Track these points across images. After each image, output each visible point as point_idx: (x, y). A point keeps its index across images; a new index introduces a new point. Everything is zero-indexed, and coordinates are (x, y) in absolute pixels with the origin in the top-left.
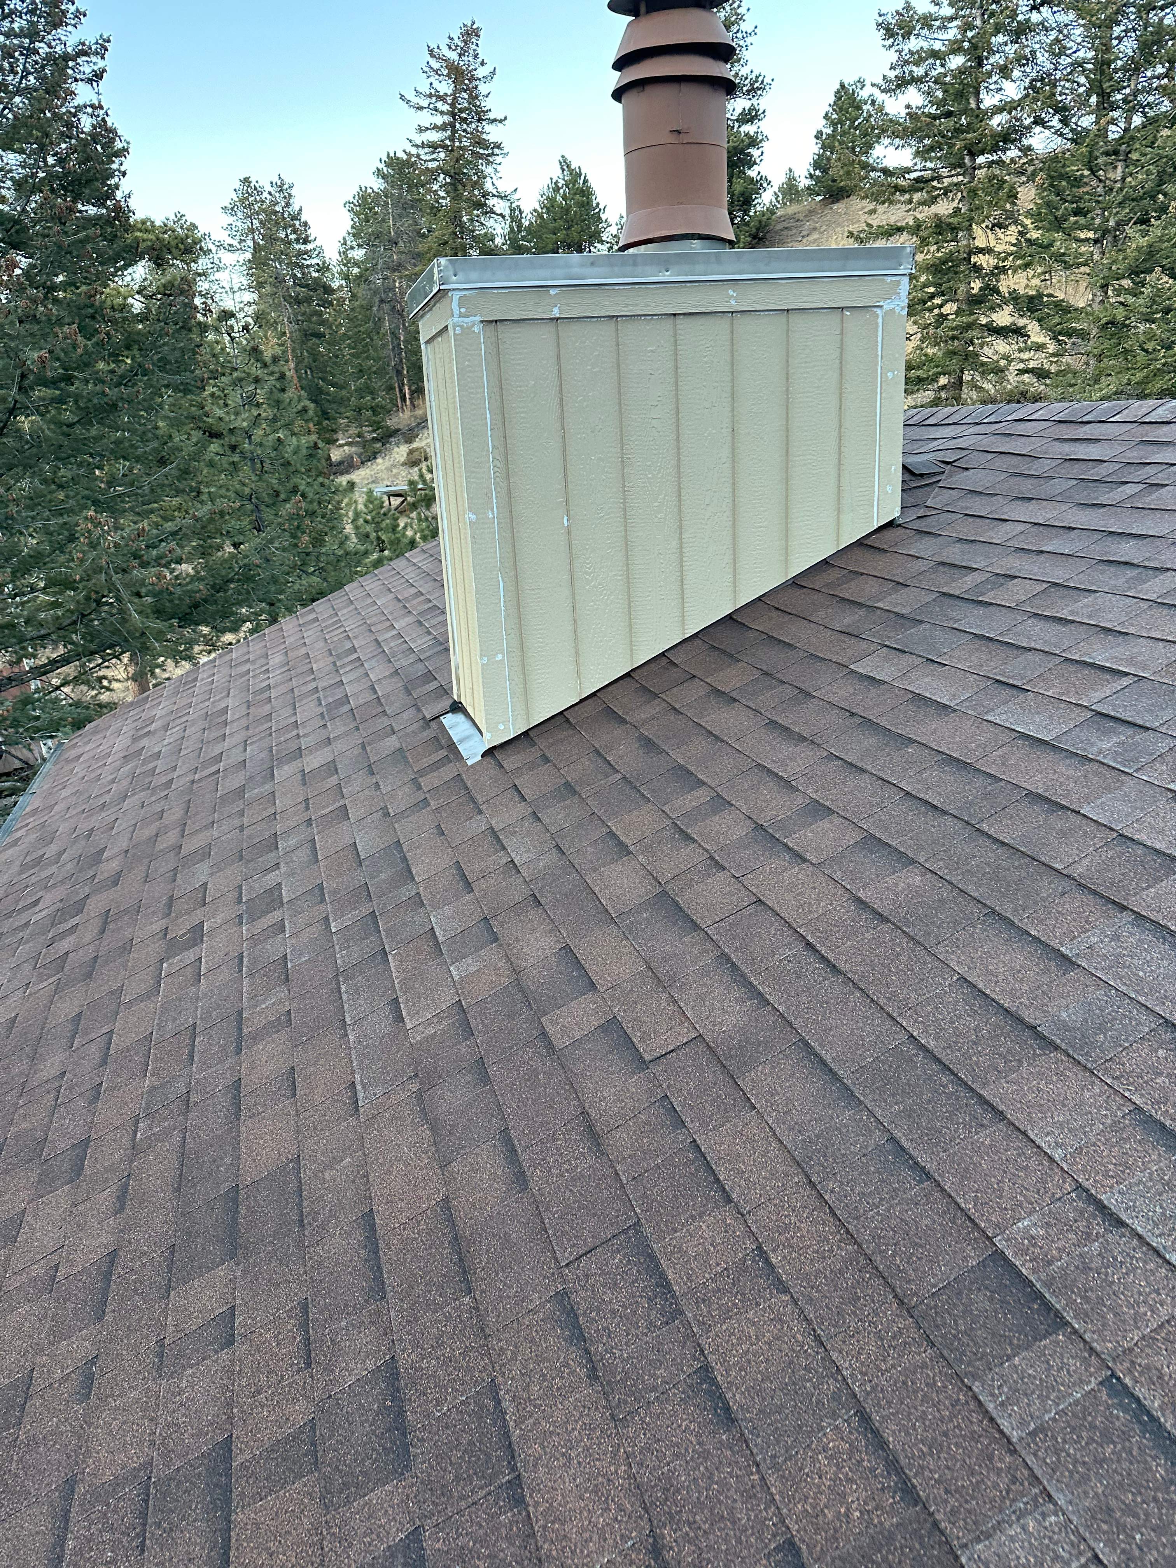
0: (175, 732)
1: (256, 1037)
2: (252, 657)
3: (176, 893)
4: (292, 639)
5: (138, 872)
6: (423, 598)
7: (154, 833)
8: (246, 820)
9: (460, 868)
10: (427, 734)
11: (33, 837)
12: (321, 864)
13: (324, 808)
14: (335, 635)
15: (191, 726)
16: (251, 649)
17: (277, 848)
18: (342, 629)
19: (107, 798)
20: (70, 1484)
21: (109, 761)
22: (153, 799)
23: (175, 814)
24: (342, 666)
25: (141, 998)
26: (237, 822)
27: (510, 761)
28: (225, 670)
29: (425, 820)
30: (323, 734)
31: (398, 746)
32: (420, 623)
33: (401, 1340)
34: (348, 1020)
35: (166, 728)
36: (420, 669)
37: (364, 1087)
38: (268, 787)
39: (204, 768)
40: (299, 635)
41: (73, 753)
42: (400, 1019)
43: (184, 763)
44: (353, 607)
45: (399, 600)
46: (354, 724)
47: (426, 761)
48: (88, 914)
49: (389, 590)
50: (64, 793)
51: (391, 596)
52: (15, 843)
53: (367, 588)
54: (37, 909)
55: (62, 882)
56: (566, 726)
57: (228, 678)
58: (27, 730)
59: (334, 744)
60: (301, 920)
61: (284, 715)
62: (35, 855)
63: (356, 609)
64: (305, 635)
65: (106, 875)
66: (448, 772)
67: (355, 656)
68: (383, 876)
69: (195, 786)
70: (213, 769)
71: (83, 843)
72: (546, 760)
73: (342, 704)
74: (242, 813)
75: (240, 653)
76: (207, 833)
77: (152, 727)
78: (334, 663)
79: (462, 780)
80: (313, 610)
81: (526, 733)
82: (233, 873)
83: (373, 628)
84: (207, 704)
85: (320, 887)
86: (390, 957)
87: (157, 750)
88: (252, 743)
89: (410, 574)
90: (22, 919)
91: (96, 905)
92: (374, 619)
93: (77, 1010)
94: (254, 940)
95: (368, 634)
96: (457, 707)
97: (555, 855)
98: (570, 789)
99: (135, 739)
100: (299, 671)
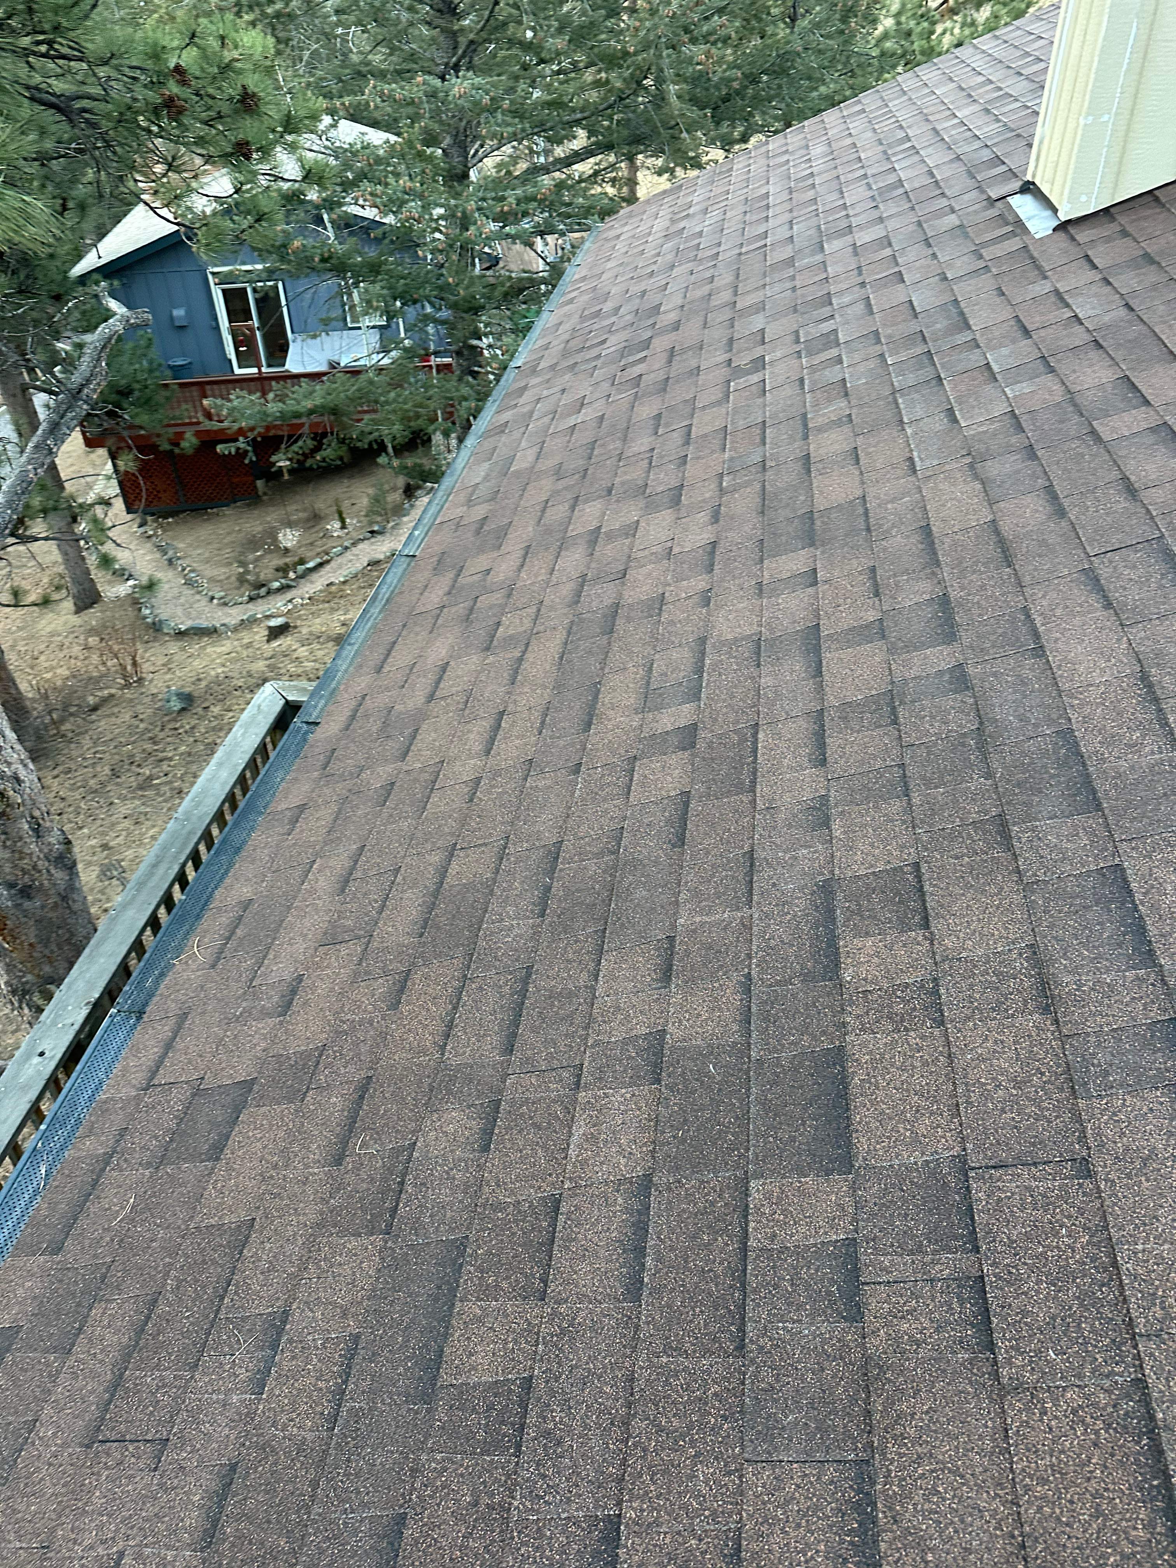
0: (715, 215)
1: (820, 430)
2: (790, 148)
3: (736, 336)
4: (835, 131)
5: (697, 321)
6: (993, 86)
7: (707, 293)
8: (798, 283)
9: (1019, 321)
10: (993, 212)
11: (586, 297)
12: (876, 316)
13: (878, 273)
14: (885, 126)
15: (732, 209)
16: (789, 141)
17: (831, 304)
18: (894, 120)
19: (654, 267)
20: (702, 641)
21: (650, 239)
22: (701, 268)
23: (728, 278)
24: (894, 154)
25: (712, 405)
26: (789, 285)
27: (1083, 235)
28: (763, 161)
29: (986, 282)
30: (875, 214)
31: (958, 223)
32: (987, 111)
33: (952, 586)
34: (906, 420)
35: (705, 211)
36: (986, 155)
37: (921, 459)
38: (819, 258)
39: (749, 244)
40: (844, 127)
41: (611, 234)
42: (955, 421)
43: (727, 240)
44: (906, 97)
45: (963, 89)
46: (909, 205)
47: (988, 236)
48: (654, 349)
49: (951, 79)
50: (610, 265)
51: (954, 85)
52: (571, 301)
53: (924, 78)
54: (606, 346)
55: (624, 328)
56: (1153, 204)
57: (765, 168)
58: (559, 215)
59: (887, 223)
60: (857, 357)
61: (831, 199)
62: (593, 310)
63: (910, 99)
64: (851, 126)
65: (666, 323)
66: (1014, 244)
67: (908, 145)
68: (938, 326)
69: (743, 257)
70: (762, 243)
71: (638, 301)
72: (1125, 233)
73: (896, 188)
74: (793, 278)
75: (776, 145)
76: (761, 293)
77: (691, 211)
78: (885, 152)
79: (1028, 251)
80: (859, 102)
81: (1106, 210)
82: (788, 323)
83: (930, 118)
84: (745, 191)
85: (876, 333)
86: (945, 382)
87: (698, 230)
88: (797, 223)
89: (978, 62)
90: (594, 352)
91: (661, 344)
92: (932, 109)
93: (656, 412)
94: (813, 368)
95: (924, 123)
96: (1029, 188)
97: (1123, 312)
98: (1149, 259)
99: (673, 221)
100: (845, 159)
